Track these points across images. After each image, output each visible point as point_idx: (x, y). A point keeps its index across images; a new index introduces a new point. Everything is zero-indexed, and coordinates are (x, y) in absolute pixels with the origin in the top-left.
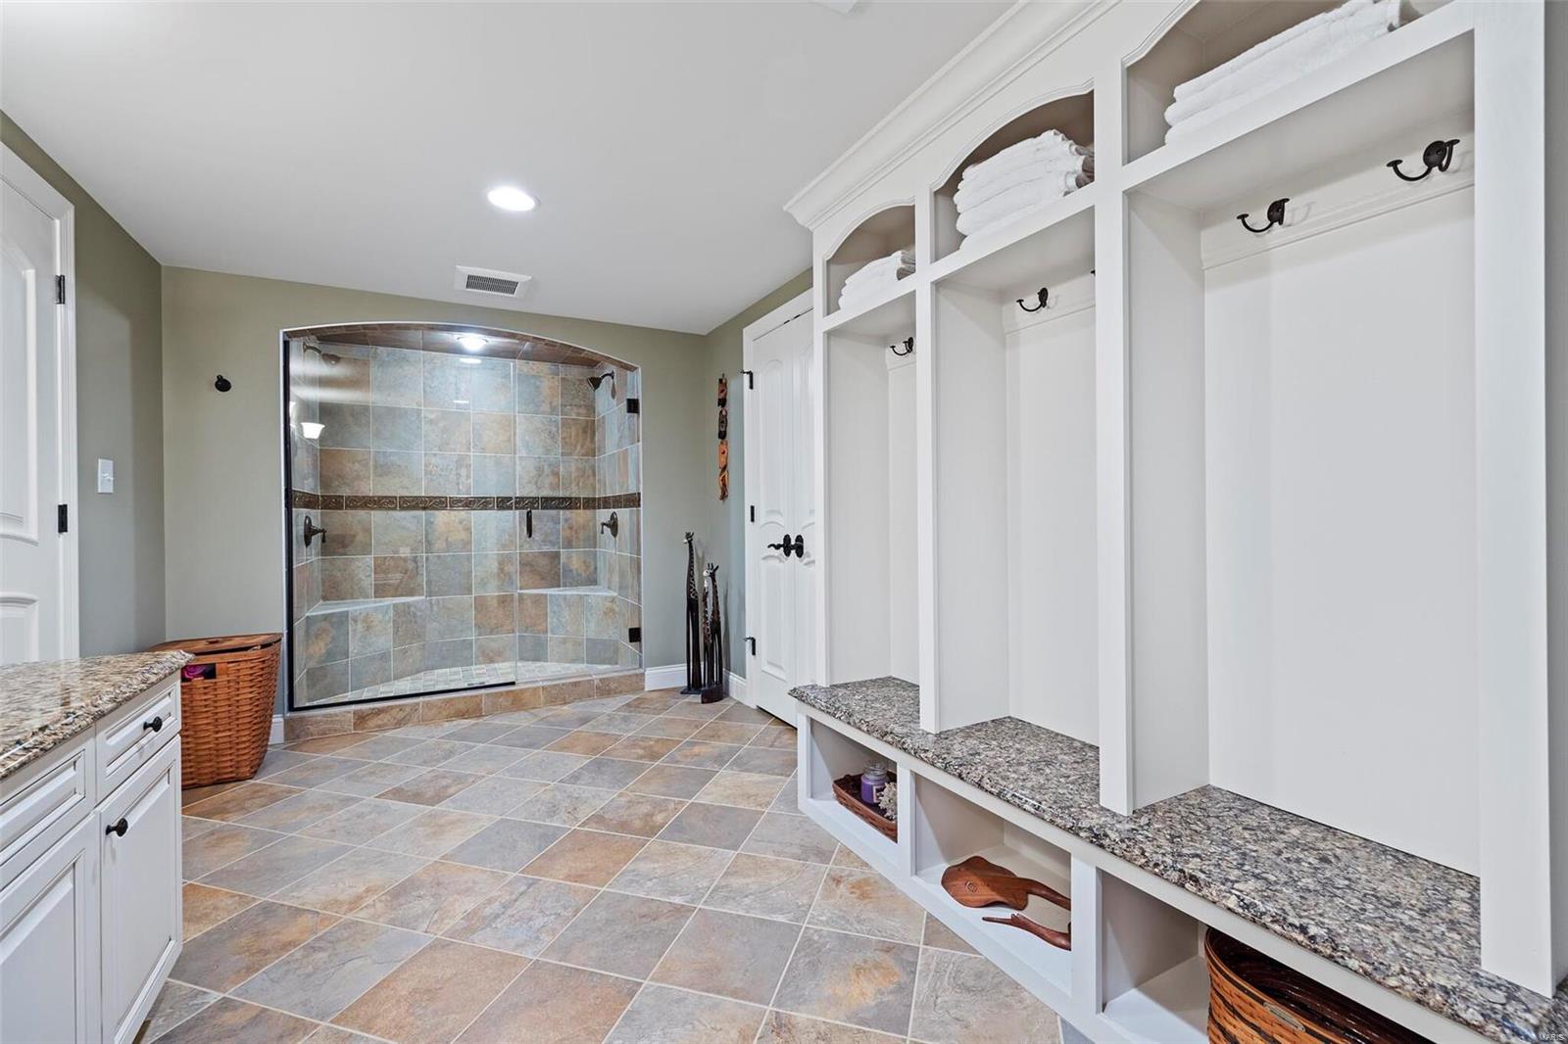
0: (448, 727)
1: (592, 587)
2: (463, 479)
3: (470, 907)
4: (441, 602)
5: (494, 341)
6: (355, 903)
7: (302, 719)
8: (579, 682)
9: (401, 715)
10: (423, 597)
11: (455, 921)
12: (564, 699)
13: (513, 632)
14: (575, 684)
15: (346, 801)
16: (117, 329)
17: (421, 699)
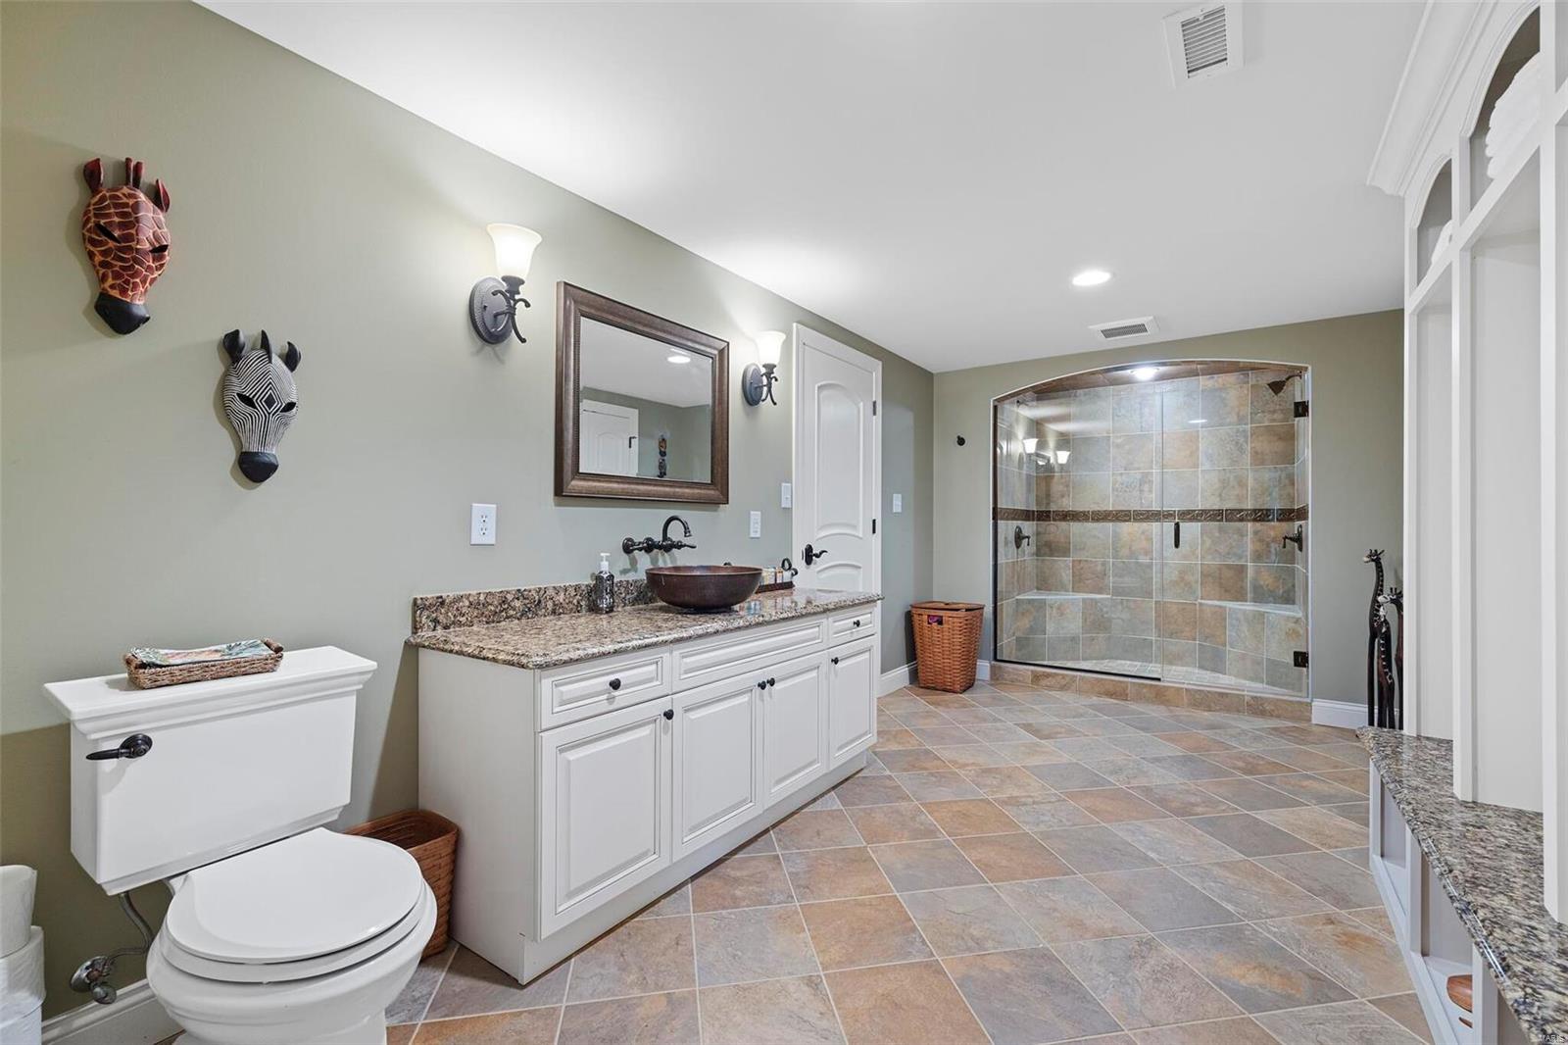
0: (1095, 700)
1: (1288, 606)
2: (1146, 494)
3: (1015, 794)
4: (1125, 603)
5: (1163, 369)
6: (964, 766)
7: (1000, 667)
8: (1227, 694)
9: (1063, 682)
10: (1109, 596)
11: (1004, 796)
12: (1209, 706)
13: (1195, 639)
14: (1222, 695)
15: (996, 720)
16: (906, 419)
17: (1079, 673)
